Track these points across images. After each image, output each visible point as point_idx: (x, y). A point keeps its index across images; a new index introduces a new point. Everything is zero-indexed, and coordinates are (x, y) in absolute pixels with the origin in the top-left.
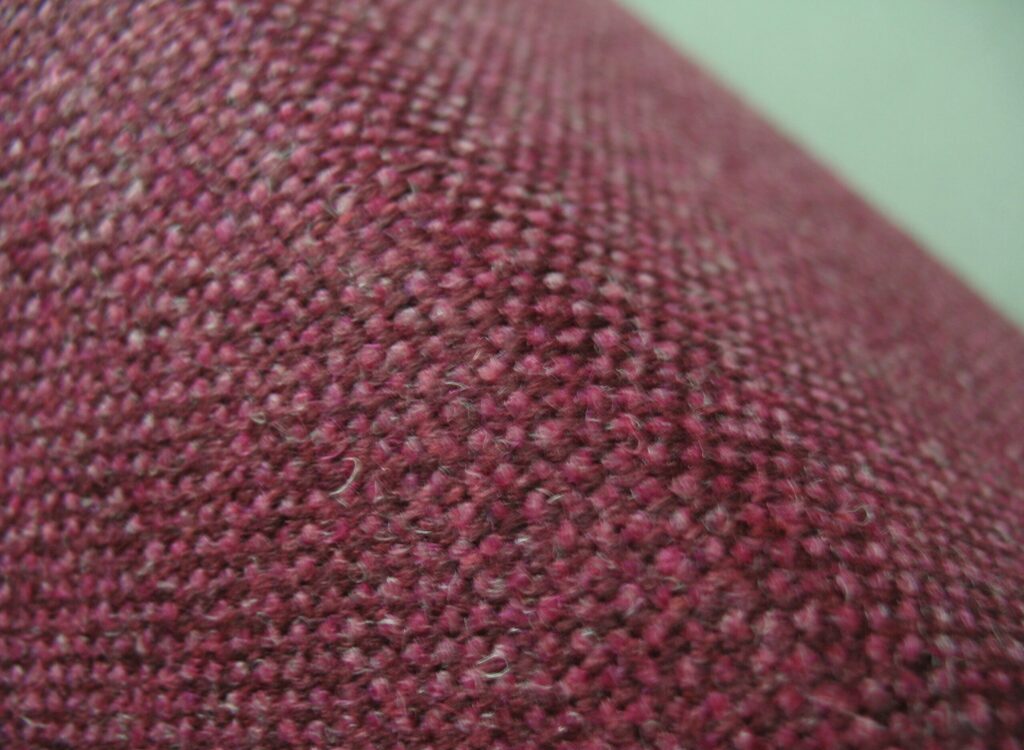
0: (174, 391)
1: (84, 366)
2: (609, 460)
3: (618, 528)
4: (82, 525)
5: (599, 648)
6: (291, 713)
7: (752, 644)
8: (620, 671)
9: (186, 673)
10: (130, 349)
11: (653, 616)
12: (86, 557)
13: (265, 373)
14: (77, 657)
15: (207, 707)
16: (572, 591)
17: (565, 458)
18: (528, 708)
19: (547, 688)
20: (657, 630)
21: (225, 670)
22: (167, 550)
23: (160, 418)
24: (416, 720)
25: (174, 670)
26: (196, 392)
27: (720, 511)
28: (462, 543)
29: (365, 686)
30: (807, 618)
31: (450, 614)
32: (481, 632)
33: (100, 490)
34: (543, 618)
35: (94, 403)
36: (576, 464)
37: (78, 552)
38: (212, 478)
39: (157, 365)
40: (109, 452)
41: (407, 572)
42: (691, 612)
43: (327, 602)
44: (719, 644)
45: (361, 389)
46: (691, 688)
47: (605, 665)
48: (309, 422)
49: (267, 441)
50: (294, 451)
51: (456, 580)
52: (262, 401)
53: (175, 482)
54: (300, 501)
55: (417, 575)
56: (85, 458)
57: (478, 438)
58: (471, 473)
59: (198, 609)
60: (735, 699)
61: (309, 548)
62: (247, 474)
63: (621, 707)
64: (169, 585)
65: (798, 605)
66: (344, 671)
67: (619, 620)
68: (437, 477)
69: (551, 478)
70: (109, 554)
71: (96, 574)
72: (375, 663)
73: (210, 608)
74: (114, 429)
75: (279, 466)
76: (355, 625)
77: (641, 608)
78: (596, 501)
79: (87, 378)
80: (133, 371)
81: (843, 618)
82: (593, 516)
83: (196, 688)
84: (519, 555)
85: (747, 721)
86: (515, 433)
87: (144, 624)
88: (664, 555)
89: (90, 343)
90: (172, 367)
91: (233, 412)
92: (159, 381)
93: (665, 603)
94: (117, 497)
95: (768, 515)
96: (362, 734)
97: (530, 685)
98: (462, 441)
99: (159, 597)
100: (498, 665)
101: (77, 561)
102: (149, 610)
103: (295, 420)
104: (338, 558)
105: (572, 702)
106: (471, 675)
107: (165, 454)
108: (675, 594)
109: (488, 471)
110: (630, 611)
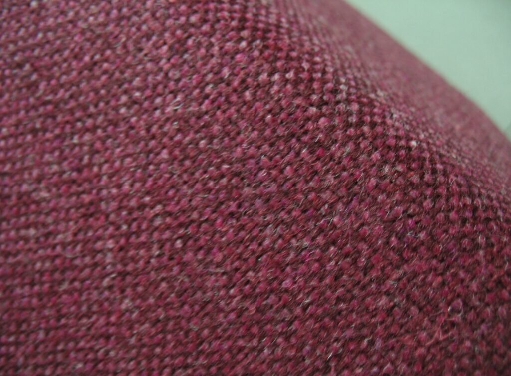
0: (51, 21)
1: (12, 18)
2: (217, 26)
3: (221, 48)
4: (13, 81)
5: (215, 92)
6: (99, 138)
7: (271, 84)
8: (223, 99)
9: (57, 131)
10: (31, 8)
11: (235, 77)
12: (15, 94)
13: (87, 9)
14: (11, 136)
15: (66, 143)
16: (205, 72)
17: (201, 26)
18: (190, 118)
19: (197, 109)
20: (236, 83)
21: (73, 127)
22: (49, 84)
23: (45, 33)
24: (148, 130)
25: (52, 132)
26: (60, 21)
27: (258, 42)
28: (164, 61)
29: (128, 122)
30: (290, 75)
31: (160, 88)
32: (171, 92)
33: (20, 66)
34: (194, 83)
35: (17, 32)
36: (206, 28)
37: (11, 92)
38: (67, 53)
39: (43, 13)
40: (23, 50)
41: (143, 74)
42: (247, 75)
43: (113, 91)
44: (258, 85)
45: (125, 10)
46: (249, 101)
47: (217, 97)
48: (105, 25)
49: (88, 35)
50: (99, 36)
51: (162, 74)
52: (86, 20)
53: (52, 57)
54: (102, 55)
55: (148, 75)
56: (14, 54)
57: (169, 22)
58: (167, 35)
59: (62, 105)
60: (266, 104)
61: (105, 72)
62: (81, 49)
63: (224, 112)
64: (49, 98)
65: (287, 71)
66: (120, 117)
67: (222, 80)
68: (154, 38)
69: (196, 33)
70: (24, 90)
71: (18, 100)
72: (132, 111)
73: (66, 103)
74: (25, 41)
75: (93, 43)
76: (124, 98)
77: (230, 75)
78: (213, 40)
79: (13, 22)
80: (33, 16)
81: (304, 76)
82: (211, 45)
83: (61, 137)
84: (185, 62)
85: (270, 111)
86: (183, 19)
87: (40, 116)
88: (238, 57)
89: (15, 9)
90: (50, 12)
91: (75, 26)
92: (44, 19)
93: (239, 73)
94: (28, 67)
95: (276, 44)
96: (127, 140)
97: (191, 109)
98: (163, 24)
99: (46, 103)
100: (178, 103)
101: (11, 96)
102: (41, 110)
103: (99, 25)
104: (117, 74)
105: (206, 113)
106: (169, 109)
107: (48, 47)
108: (242, 69)
109: (173, 34)
110: (226, 77)
